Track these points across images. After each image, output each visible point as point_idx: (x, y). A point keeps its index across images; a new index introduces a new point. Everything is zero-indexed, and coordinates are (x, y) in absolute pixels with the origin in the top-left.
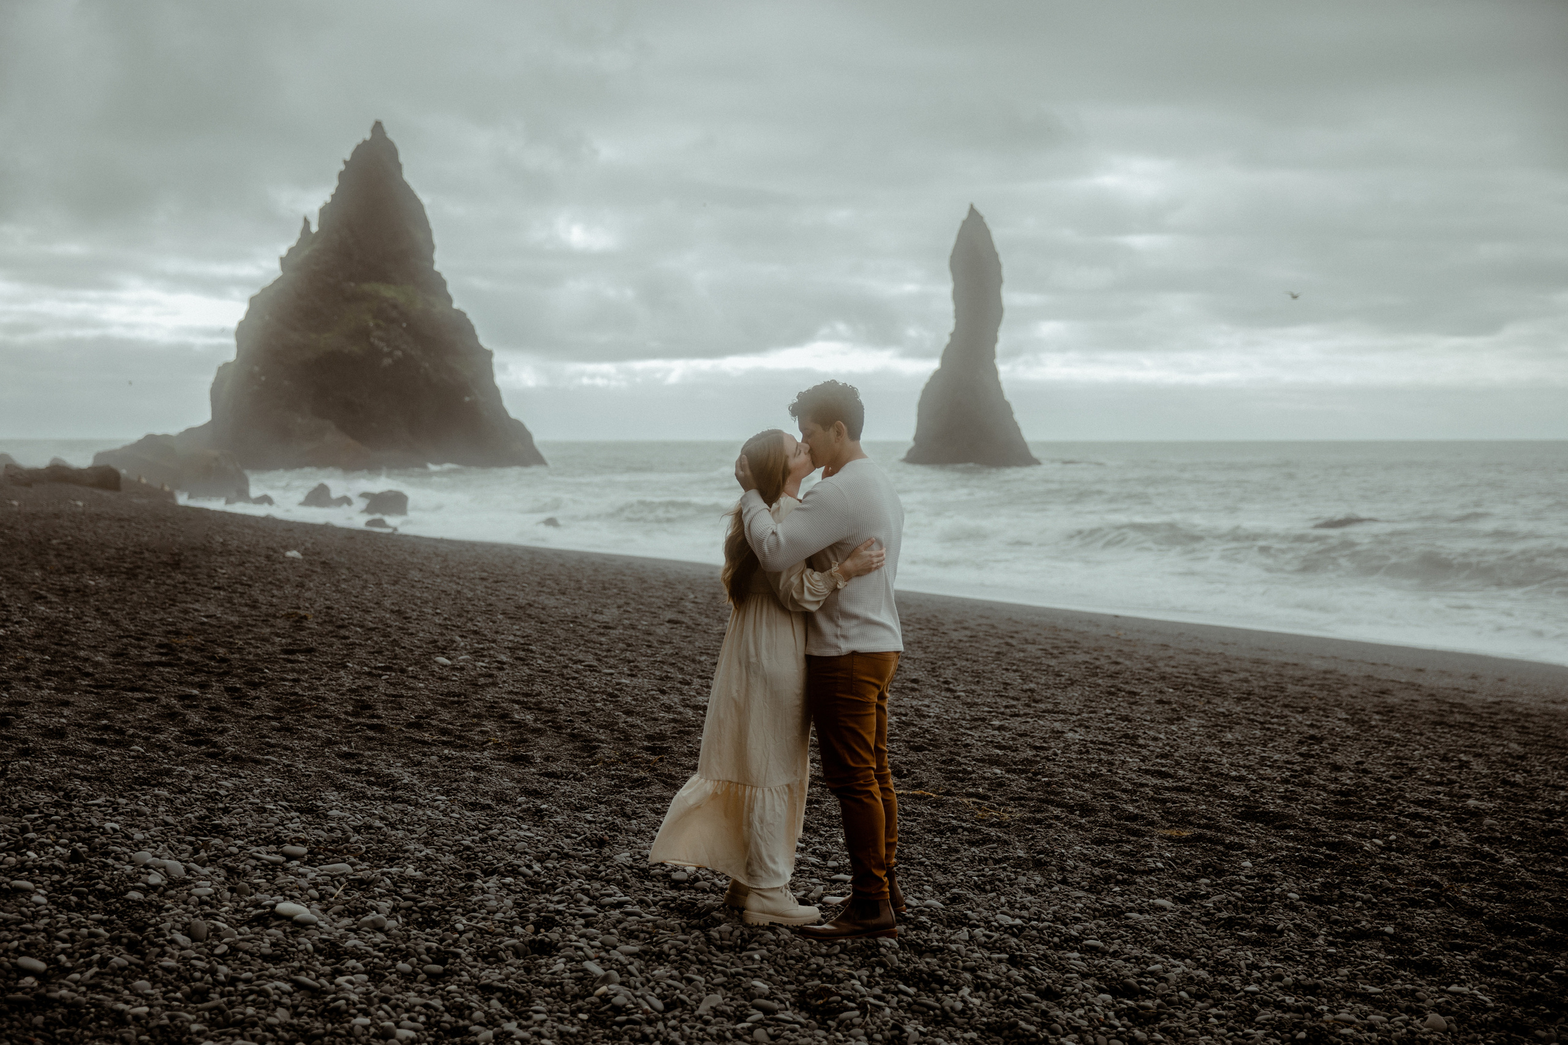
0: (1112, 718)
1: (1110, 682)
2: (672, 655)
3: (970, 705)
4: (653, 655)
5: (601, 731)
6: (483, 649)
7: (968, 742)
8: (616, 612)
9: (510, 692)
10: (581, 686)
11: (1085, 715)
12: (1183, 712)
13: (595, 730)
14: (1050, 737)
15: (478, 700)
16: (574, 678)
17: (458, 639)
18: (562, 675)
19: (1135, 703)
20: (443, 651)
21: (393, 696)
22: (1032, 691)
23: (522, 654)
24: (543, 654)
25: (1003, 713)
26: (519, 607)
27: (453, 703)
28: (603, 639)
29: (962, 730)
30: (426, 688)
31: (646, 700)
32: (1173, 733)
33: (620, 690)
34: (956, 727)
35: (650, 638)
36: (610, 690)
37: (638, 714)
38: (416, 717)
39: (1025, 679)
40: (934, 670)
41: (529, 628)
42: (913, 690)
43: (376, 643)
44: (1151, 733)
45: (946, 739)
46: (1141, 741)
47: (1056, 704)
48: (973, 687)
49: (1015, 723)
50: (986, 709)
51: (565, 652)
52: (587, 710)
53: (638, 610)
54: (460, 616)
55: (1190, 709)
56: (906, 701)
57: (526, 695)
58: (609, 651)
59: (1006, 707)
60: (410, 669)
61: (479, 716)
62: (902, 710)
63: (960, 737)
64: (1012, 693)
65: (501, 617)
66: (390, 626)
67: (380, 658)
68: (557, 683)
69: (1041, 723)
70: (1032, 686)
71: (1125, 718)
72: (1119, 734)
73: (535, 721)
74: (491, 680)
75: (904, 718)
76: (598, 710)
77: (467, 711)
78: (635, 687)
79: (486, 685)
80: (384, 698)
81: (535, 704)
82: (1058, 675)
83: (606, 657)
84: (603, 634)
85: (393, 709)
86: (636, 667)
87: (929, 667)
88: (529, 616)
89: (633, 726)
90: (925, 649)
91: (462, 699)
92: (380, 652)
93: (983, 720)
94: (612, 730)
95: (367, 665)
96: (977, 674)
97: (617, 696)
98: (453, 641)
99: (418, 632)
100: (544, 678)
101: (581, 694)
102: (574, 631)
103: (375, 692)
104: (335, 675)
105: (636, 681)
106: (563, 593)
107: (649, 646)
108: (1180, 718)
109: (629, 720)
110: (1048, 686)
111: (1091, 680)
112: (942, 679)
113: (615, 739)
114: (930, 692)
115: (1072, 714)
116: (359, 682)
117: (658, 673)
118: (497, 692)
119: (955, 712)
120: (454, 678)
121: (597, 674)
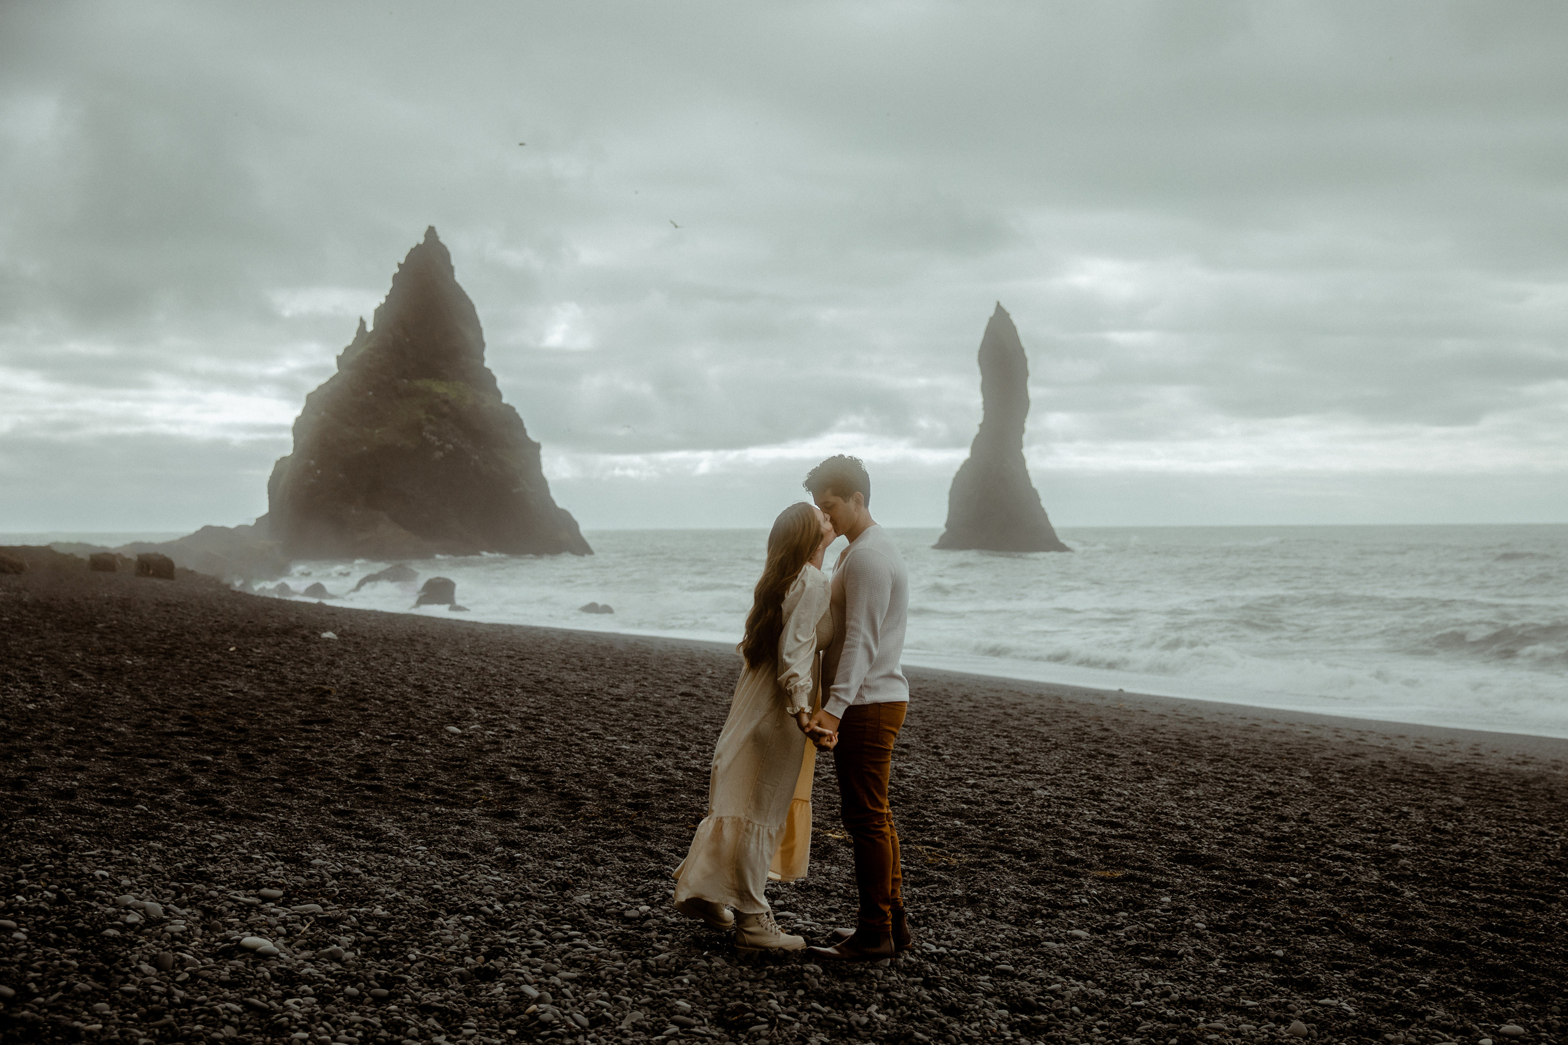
0: (1085, 778)
1: (1094, 746)
2: (677, 724)
3: (952, 767)
4: (658, 724)
5: (590, 790)
6: (495, 719)
7: (938, 798)
8: (632, 685)
9: (513, 757)
10: (581, 751)
11: (1060, 775)
12: (1155, 772)
13: (583, 789)
14: (1018, 794)
15: (479, 763)
16: (577, 745)
17: (473, 710)
18: (566, 742)
19: (1112, 764)
20: (455, 722)
21: (399, 761)
22: (1016, 754)
23: (532, 723)
24: (552, 724)
25: (981, 774)
26: (538, 682)
27: (455, 766)
28: (613, 710)
29: (937, 788)
30: (431, 754)
31: (640, 763)
32: (1138, 790)
33: (618, 755)
34: (931, 785)
35: (660, 709)
36: (608, 755)
37: (630, 775)
38: (416, 779)
39: (1013, 743)
40: (927, 736)
41: (545, 700)
42: (902, 754)
43: (393, 714)
44: (1117, 790)
45: (919, 796)
46: (1105, 797)
47: (1036, 766)
48: (961, 751)
49: (989, 782)
50: (967, 770)
51: (574, 722)
52: (581, 772)
53: (654, 684)
54: (479, 690)
55: (1163, 769)
57: (527, 759)
58: (617, 720)
59: (987, 768)
60: (420, 737)
61: (476, 778)
63: (932, 794)
64: (996, 756)
65: (518, 691)
66: (410, 700)
67: (393, 727)
68: (559, 748)
69: (1015, 781)
70: (1018, 750)
71: (1098, 778)
72: (1086, 791)
73: (529, 782)
74: (495, 747)
76: (591, 772)
77: (465, 774)
78: (633, 753)
79: (490, 751)
80: (389, 762)
81: (533, 767)
82: (1046, 740)
83: (613, 726)
84: (614, 706)
85: (395, 772)
86: (640, 734)
87: (923, 733)
88: (547, 690)
89: (621, 786)
91: (464, 763)
92: (395, 723)
93: (960, 779)
94: (601, 790)
95: (379, 734)
96: (968, 740)
97: (615, 760)
98: (467, 712)
99: (435, 704)
100: (548, 744)
101: (579, 759)
102: (587, 703)
103: (382, 757)
104: (347, 742)
105: (636, 747)
106: (585, 670)
107: (656, 717)
108: (1150, 778)
109: (619, 780)
110: (1032, 750)
111: (1076, 744)
112: (932, 745)
113: (601, 797)
114: (918, 755)
115: (1048, 774)
116: (368, 749)
117: (659, 740)
118: (499, 757)
119: (936, 773)
120: (461, 745)
121: (600, 741)
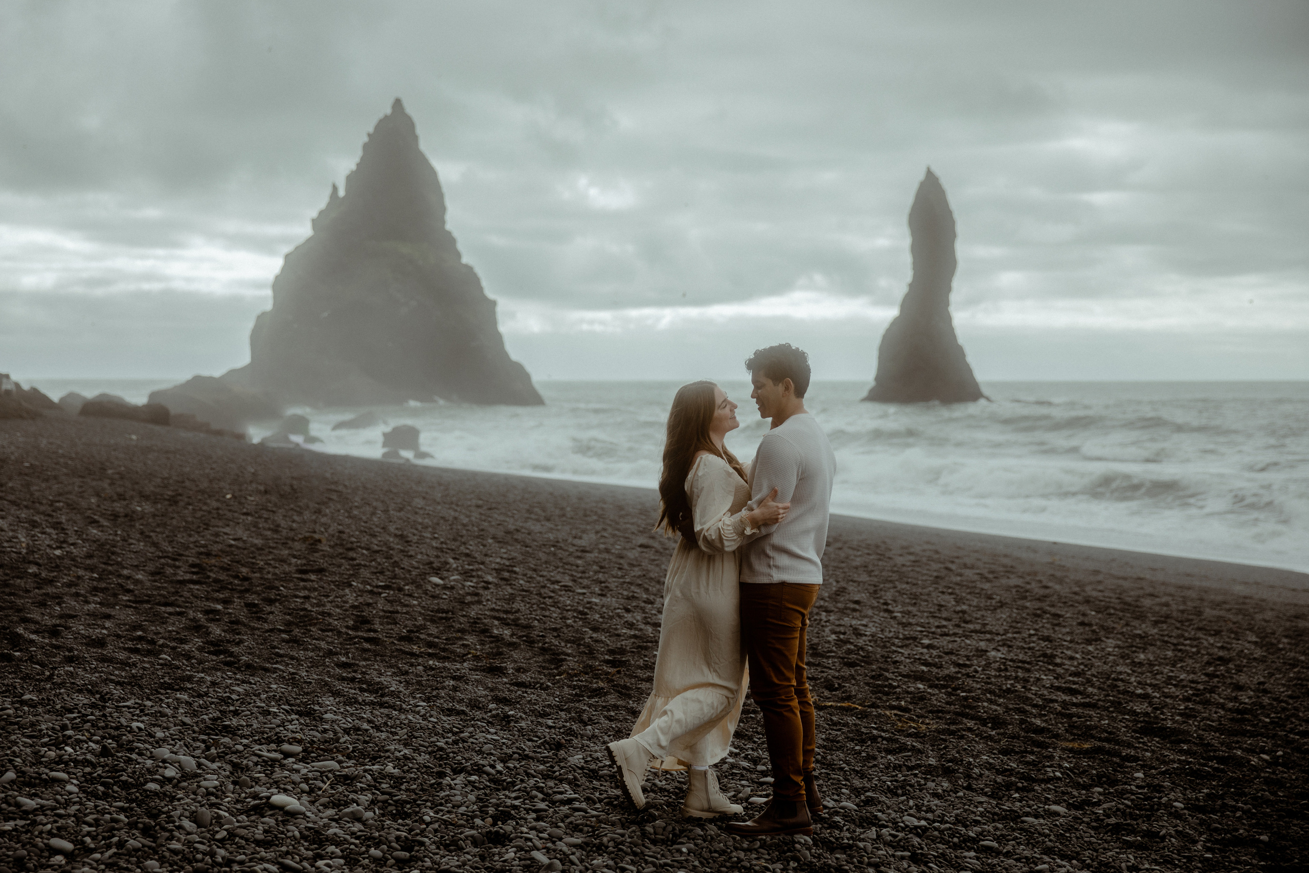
0: (1034, 639)
1: (1038, 605)
2: (639, 577)
3: (904, 625)
4: (622, 577)
5: (569, 645)
6: (472, 570)
7: (897, 659)
8: (593, 536)
9: (493, 610)
10: (555, 604)
11: (1010, 635)
12: (1102, 633)
13: (563, 644)
14: (974, 655)
15: (464, 616)
16: (550, 597)
17: (451, 561)
18: (540, 594)
19: (1058, 625)
20: (437, 572)
21: (390, 612)
22: (964, 612)
23: (506, 575)
24: (525, 575)
25: (933, 633)
26: (508, 532)
27: (442, 618)
28: (579, 562)
29: (894, 648)
30: (419, 605)
31: (611, 618)
32: (1089, 653)
33: (590, 608)
34: (888, 645)
35: (622, 561)
36: (581, 608)
37: (603, 630)
38: (408, 631)
39: (959, 601)
40: (875, 592)
41: (515, 551)
42: (854, 610)
43: (379, 564)
44: (1069, 653)
45: (878, 656)
46: (1058, 661)
47: (985, 625)
48: (910, 608)
49: (943, 642)
50: (919, 629)
51: (545, 573)
52: (558, 626)
53: (614, 536)
54: (455, 540)
55: (1109, 631)
56: (846, 620)
57: (506, 612)
58: (583, 572)
59: (938, 627)
60: (407, 587)
61: (462, 631)
62: (842, 629)
63: (890, 655)
64: (945, 615)
65: (490, 541)
66: (393, 549)
67: (381, 577)
68: (534, 601)
69: (968, 642)
70: (964, 607)
71: (1047, 639)
72: (1038, 653)
73: (512, 636)
74: (476, 598)
75: (842, 636)
76: (568, 626)
77: (452, 626)
78: (603, 606)
79: (472, 603)
80: (381, 614)
81: (513, 620)
82: (990, 598)
83: (581, 578)
84: (579, 558)
85: (388, 623)
86: (607, 587)
87: (872, 589)
88: (516, 540)
89: (597, 641)
90: (870, 573)
91: (450, 615)
92: (382, 573)
93: (915, 639)
94: (579, 645)
95: (369, 584)
96: (915, 596)
97: (586, 614)
98: (447, 563)
99: (416, 554)
100: (524, 597)
101: (554, 612)
102: (555, 554)
103: (374, 608)
104: (341, 593)
105: (607, 600)
106: (548, 520)
107: (620, 569)
108: (1098, 639)
109: (595, 635)
110: (979, 608)
111: (1020, 603)
112: (882, 601)
113: (580, 653)
114: (870, 612)
115: (998, 634)
116: (361, 600)
117: (625, 593)
118: (481, 609)
119: (890, 631)
120: (444, 596)
121: (571, 594)
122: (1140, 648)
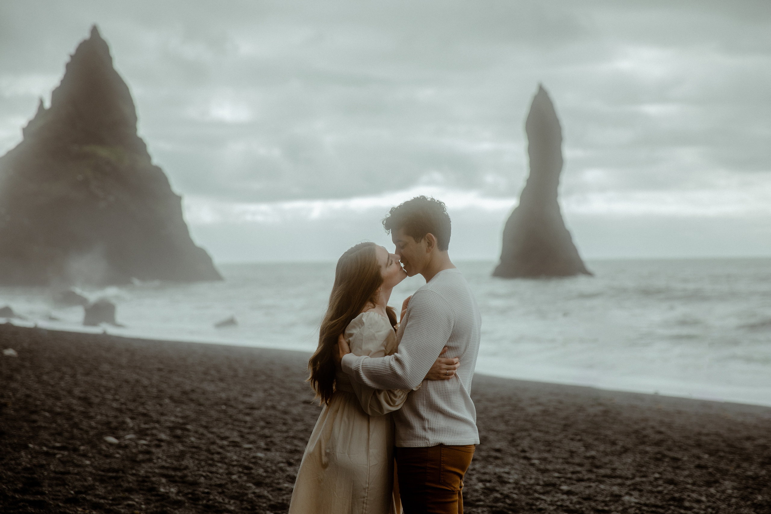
0: (660, 482)
1: (657, 449)
2: (302, 431)
3: (544, 471)
4: (287, 432)
5: (232, 501)
6: (147, 429)
7: (541, 506)
8: (261, 395)
9: (163, 467)
10: (222, 460)
11: (638, 479)
12: (718, 475)
13: (226, 501)
14: (610, 501)
15: (133, 475)
16: (219, 453)
17: (128, 420)
18: (208, 451)
19: (678, 468)
20: (113, 432)
21: (62, 473)
22: (593, 457)
23: (179, 432)
24: (196, 432)
25: (570, 479)
26: (185, 393)
27: (111, 478)
28: (248, 418)
29: (536, 495)
30: (91, 465)
31: (274, 472)
32: (712, 496)
33: (255, 463)
34: (531, 492)
35: (286, 417)
36: (246, 463)
37: (266, 484)
38: (75, 492)
39: (588, 447)
40: (513, 440)
41: (189, 410)
42: (496, 458)
43: (59, 425)
44: (694, 495)
45: (523, 504)
46: (687, 504)
47: (614, 470)
48: (546, 455)
49: (579, 487)
50: (556, 475)
51: (215, 430)
52: (223, 482)
53: (280, 394)
54: (134, 401)
55: (724, 473)
56: (490, 468)
57: (175, 469)
58: (251, 428)
59: (573, 473)
60: (82, 448)
61: (130, 490)
62: (487, 477)
63: (535, 502)
64: (577, 460)
65: (167, 401)
66: (74, 411)
67: (59, 438)
68: (203, 457)
69: (602, 486)
70: (593, 453)
71: (671, 482)
72: (668, 497)
73: (177, 494)
74: (147, 456)
75: (488, 485)
76: (233, 482)
77: (121, 486)
78: (267, 461)
79: (143, 461)
80: (52, 475)
81: (181, 477)
82: (614, 443)
83: (248, 433)
84: (248, 414)
85: (57, 485)
86: (272, 442)
87: (510, 438)
88: (192, 400)
89: (259, 496)
90: (507, 423)
91: (121, 474)
92: (60, 434)
93: (554, 485)
94: (242, 501)
95: (46, 446)
96: (548, 444)
97: (251, 469)
98: (124, 422)
99: (96, 415)
100: (193, 453)
101: (221, 468)
102: (225, 412)
103: (46, 470)
104: (17, 455)
105: (270, 455)
106: (222, 380)
107: (285, 424)
108: (716, 482)
109: (257, 491)
110: (606, 454)
111: (641, 447)
112: (520, 448)
113: (243, 509)
114: (510, 460)
115: (627, 479)
116: (35, 461)
117: (289, 447)
118: (151, 468)
119: (531, 479)
120: (117, 456)
121: (238, 449)
122: (755, 489)
